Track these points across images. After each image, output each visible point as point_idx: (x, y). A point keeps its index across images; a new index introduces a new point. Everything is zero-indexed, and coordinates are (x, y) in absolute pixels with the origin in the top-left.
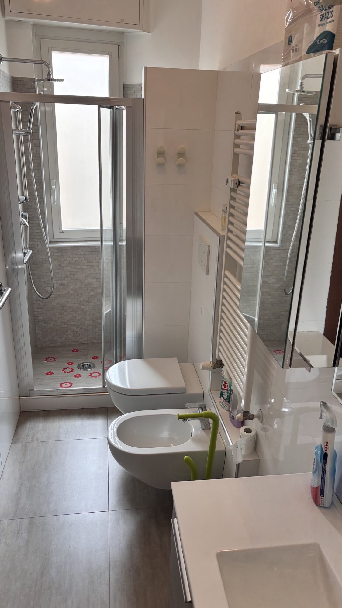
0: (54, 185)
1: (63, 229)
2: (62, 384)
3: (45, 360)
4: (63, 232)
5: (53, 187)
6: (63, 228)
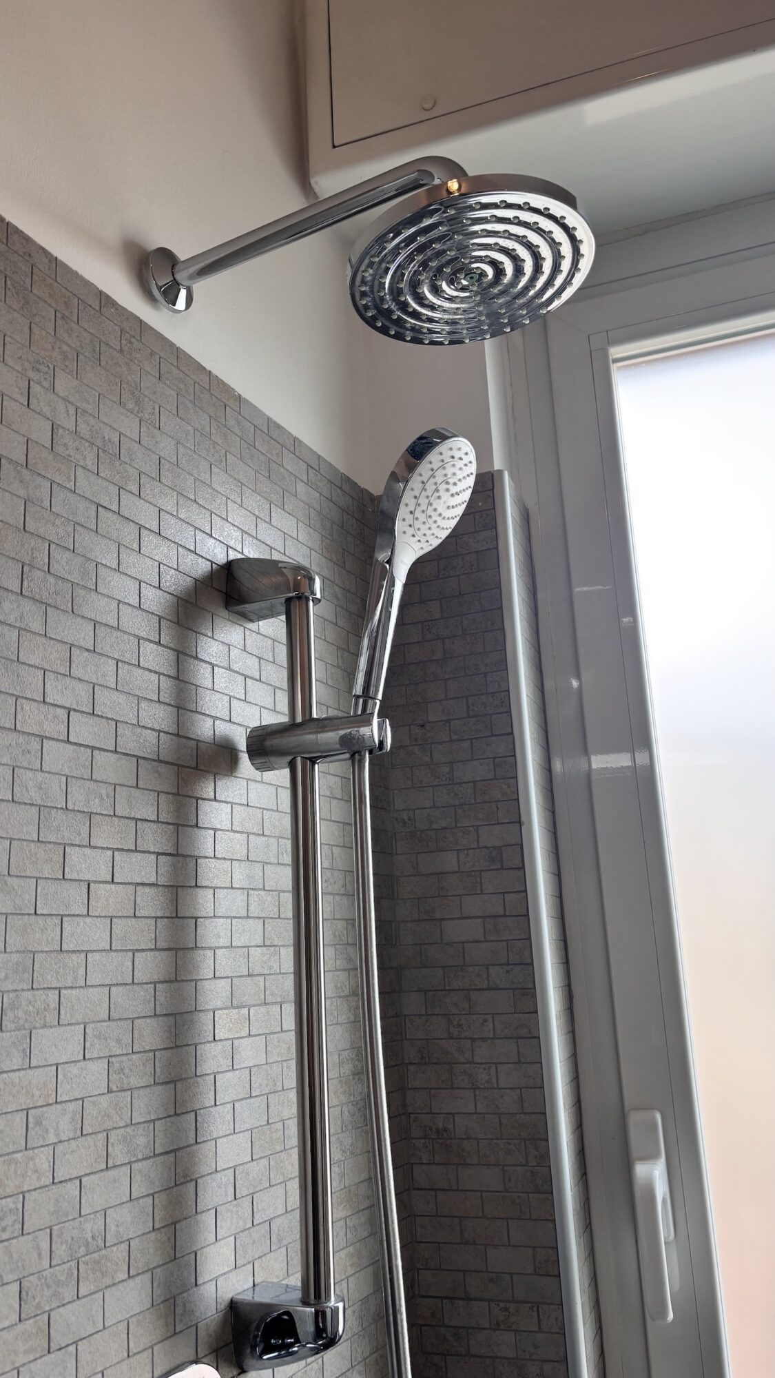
0: (652, 1156)
5: (642, 1170)
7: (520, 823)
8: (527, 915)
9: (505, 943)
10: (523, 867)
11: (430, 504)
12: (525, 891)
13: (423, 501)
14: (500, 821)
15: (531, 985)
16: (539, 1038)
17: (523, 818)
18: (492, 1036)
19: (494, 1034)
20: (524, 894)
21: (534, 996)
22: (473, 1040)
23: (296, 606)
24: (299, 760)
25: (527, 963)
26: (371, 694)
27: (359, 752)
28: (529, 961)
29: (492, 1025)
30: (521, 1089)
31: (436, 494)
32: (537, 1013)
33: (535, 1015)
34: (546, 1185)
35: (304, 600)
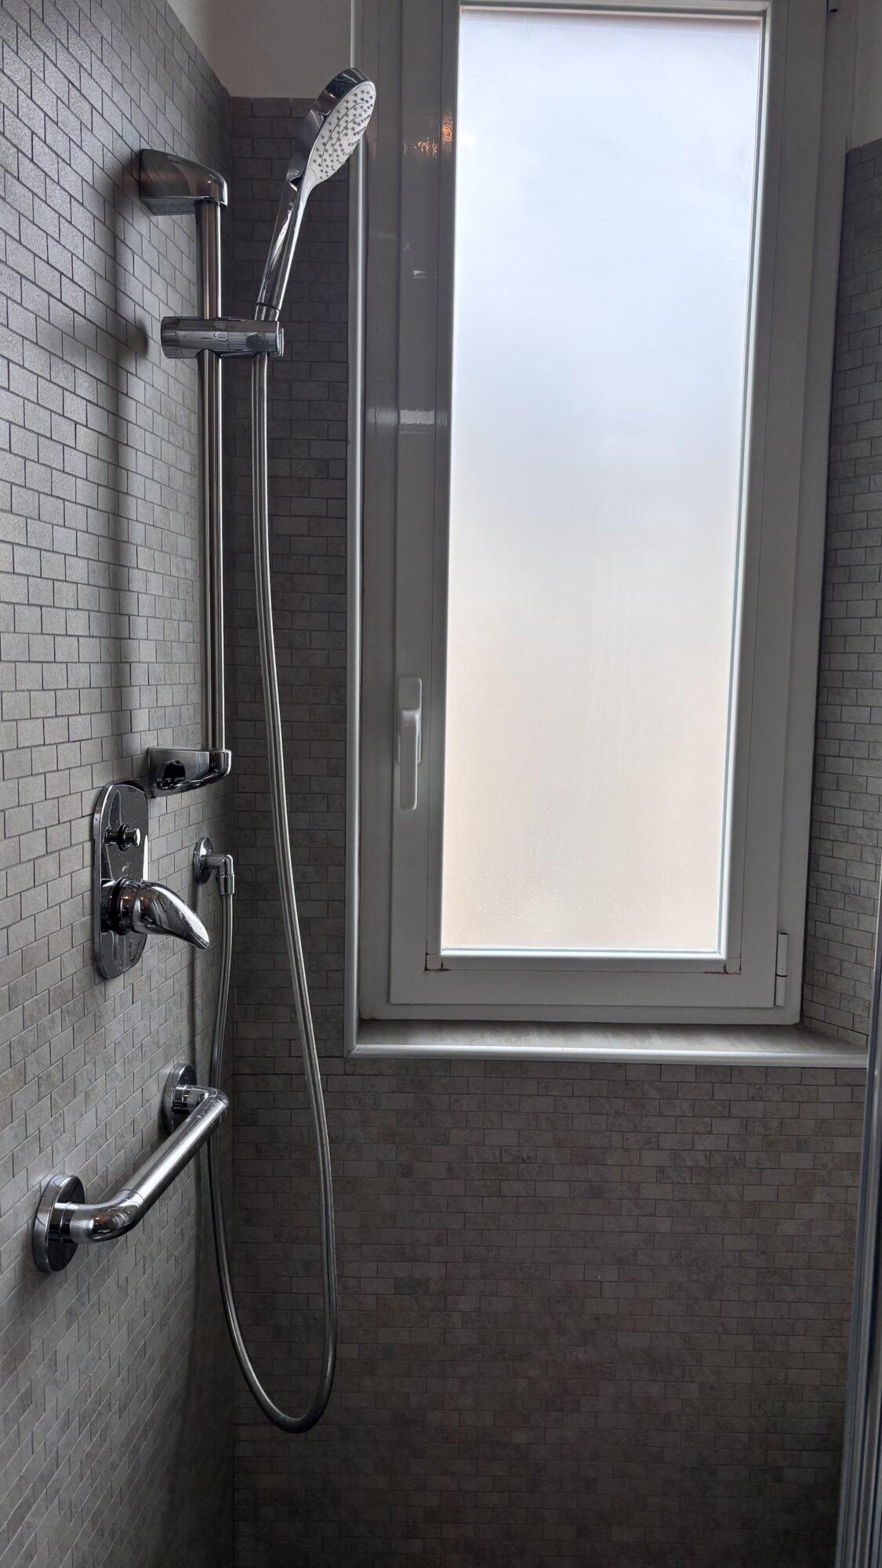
0: (414, 708)
1: (443, 953)
4: (442, 970)
5: (406, 714)
6: (443, 944)
7: (346, 441)
8: (345, 518)
9: (325, 539)
10: (346, 479)
11: (339, 139)
12: (346, 499)
13: (335, 135)
14: (330, 438)
15: (343, 573)
16: (346, 613)
17: (350, 437)
18: (309, 610)
19: (311, 608)
20: (344, 501)
21: (345, 582)
22: (293, 612)
23: (206, 208)
24: (207, 352)
25: (342, 557)
26: (274, 303)
27: (260, 353)
28: (343, 554)
29: (309, 602)
30: (329, 650)
31: (345, 131)
32: (346, 594)
33: (344, 596)
34: (342, 718)
35: (213, 205)
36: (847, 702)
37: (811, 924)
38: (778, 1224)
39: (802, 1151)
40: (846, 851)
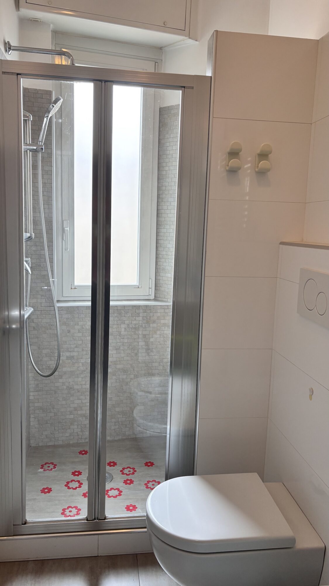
0: (67, 227)
2: (64, 510)
3: (41, 468)
4: (74, 288)
6: (75, 283)
36: (162, 228)
37: (156, 276)
38: (150, 339)
39: (154, 323)
40: (163, 260)
